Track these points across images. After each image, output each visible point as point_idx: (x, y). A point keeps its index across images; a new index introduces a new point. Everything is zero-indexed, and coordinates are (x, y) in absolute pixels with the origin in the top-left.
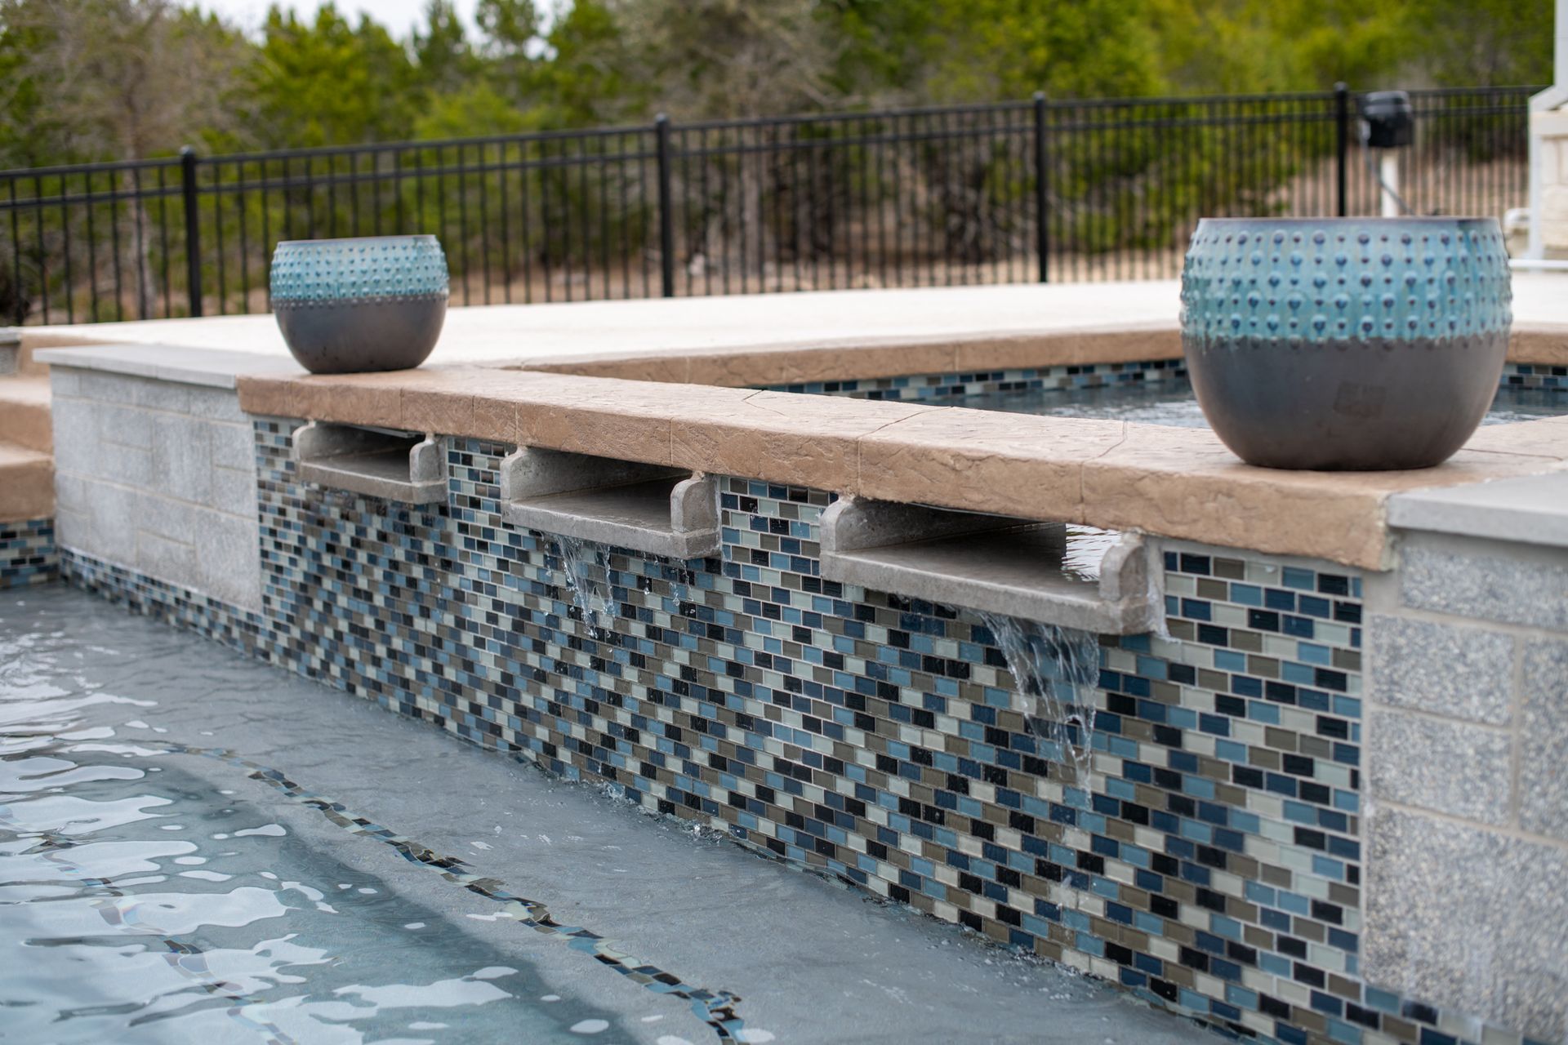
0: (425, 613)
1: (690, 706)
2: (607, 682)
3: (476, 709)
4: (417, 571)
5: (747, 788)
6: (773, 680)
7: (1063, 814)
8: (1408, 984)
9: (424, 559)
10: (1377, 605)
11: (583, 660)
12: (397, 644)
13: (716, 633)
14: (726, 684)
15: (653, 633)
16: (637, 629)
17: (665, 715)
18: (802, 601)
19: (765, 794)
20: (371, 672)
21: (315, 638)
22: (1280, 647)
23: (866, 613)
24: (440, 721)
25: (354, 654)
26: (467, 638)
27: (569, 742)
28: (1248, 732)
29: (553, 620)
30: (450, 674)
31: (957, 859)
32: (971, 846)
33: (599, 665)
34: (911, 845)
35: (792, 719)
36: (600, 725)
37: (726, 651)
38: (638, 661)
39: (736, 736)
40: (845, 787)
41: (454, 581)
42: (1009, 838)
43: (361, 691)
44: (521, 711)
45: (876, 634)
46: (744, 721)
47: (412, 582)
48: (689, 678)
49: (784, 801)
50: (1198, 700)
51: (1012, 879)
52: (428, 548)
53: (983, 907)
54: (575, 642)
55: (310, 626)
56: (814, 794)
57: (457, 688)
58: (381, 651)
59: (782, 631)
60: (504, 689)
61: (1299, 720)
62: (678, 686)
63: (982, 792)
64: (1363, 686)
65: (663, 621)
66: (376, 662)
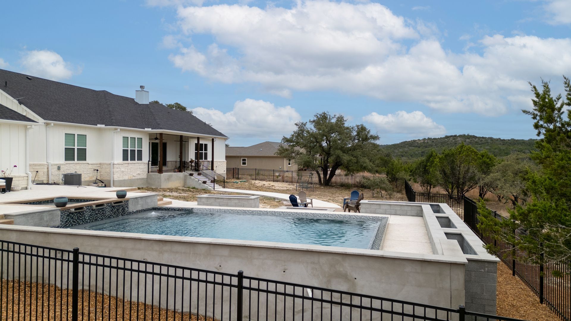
0: (81, 218)
1: (102, 215)
2: (97, 216)
3: (86, 221)
4: (80, 215)
5: (105, 217)
6: (107, 211)
7: (120, 211)
8: (130, 211)
9: (81, 215)
10: (129, 201)
11: (95, 215)
12: (78, 221)
13: (104, 211)
14: (104, 213)
15: (100, 212)
16: (99, 212)
17: (101, 216)
18: (109, 208)
19: (107, 217)
20: (75, 224)
21: (68, 224)
22: (126, 203)
23: (112, 207)
24: (82, 224)
25: (73, 223)
26: (85, 218)
27: (94, 220)
28: (125, 206)
29: (93, 214)
30: (84, 220)
31: (116, 215)
32: (116, 214)
33: (96, 215)
34: (114, 215)
35: (108, 213)
36: (96, 218)
37: (105, 211)
38: (99, 214)
39: (105, 215)
40: (111, 214)
41: (84, 215)
42: (118, 213)
43: (73, 225)
44: (90, 220)
45: (112, 208)
46: (106, 214)
47: (80, 216)
48: (102, 213)
49: (108, 216)
50: (124, 206)
51: (118, 214)
52: (82, 214)
53: (117, 216)
54: (95, 214)
55: (67, 223)
56: (109, 215)
57: (84, 221)
58: (76, 222)
59: (108, 209)
60: (89, 219)
61: (127, 205)
62: (102, 214)
63: (117, 212)
64: (129, 203)
65: (101, 211)
66: (76, 223)
